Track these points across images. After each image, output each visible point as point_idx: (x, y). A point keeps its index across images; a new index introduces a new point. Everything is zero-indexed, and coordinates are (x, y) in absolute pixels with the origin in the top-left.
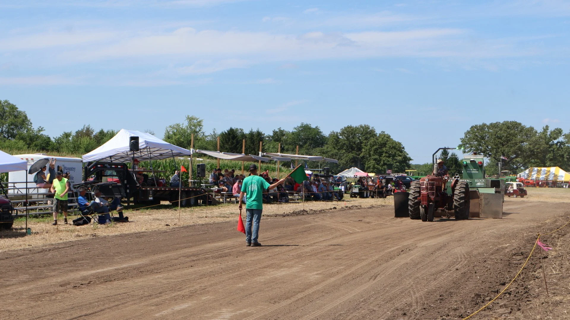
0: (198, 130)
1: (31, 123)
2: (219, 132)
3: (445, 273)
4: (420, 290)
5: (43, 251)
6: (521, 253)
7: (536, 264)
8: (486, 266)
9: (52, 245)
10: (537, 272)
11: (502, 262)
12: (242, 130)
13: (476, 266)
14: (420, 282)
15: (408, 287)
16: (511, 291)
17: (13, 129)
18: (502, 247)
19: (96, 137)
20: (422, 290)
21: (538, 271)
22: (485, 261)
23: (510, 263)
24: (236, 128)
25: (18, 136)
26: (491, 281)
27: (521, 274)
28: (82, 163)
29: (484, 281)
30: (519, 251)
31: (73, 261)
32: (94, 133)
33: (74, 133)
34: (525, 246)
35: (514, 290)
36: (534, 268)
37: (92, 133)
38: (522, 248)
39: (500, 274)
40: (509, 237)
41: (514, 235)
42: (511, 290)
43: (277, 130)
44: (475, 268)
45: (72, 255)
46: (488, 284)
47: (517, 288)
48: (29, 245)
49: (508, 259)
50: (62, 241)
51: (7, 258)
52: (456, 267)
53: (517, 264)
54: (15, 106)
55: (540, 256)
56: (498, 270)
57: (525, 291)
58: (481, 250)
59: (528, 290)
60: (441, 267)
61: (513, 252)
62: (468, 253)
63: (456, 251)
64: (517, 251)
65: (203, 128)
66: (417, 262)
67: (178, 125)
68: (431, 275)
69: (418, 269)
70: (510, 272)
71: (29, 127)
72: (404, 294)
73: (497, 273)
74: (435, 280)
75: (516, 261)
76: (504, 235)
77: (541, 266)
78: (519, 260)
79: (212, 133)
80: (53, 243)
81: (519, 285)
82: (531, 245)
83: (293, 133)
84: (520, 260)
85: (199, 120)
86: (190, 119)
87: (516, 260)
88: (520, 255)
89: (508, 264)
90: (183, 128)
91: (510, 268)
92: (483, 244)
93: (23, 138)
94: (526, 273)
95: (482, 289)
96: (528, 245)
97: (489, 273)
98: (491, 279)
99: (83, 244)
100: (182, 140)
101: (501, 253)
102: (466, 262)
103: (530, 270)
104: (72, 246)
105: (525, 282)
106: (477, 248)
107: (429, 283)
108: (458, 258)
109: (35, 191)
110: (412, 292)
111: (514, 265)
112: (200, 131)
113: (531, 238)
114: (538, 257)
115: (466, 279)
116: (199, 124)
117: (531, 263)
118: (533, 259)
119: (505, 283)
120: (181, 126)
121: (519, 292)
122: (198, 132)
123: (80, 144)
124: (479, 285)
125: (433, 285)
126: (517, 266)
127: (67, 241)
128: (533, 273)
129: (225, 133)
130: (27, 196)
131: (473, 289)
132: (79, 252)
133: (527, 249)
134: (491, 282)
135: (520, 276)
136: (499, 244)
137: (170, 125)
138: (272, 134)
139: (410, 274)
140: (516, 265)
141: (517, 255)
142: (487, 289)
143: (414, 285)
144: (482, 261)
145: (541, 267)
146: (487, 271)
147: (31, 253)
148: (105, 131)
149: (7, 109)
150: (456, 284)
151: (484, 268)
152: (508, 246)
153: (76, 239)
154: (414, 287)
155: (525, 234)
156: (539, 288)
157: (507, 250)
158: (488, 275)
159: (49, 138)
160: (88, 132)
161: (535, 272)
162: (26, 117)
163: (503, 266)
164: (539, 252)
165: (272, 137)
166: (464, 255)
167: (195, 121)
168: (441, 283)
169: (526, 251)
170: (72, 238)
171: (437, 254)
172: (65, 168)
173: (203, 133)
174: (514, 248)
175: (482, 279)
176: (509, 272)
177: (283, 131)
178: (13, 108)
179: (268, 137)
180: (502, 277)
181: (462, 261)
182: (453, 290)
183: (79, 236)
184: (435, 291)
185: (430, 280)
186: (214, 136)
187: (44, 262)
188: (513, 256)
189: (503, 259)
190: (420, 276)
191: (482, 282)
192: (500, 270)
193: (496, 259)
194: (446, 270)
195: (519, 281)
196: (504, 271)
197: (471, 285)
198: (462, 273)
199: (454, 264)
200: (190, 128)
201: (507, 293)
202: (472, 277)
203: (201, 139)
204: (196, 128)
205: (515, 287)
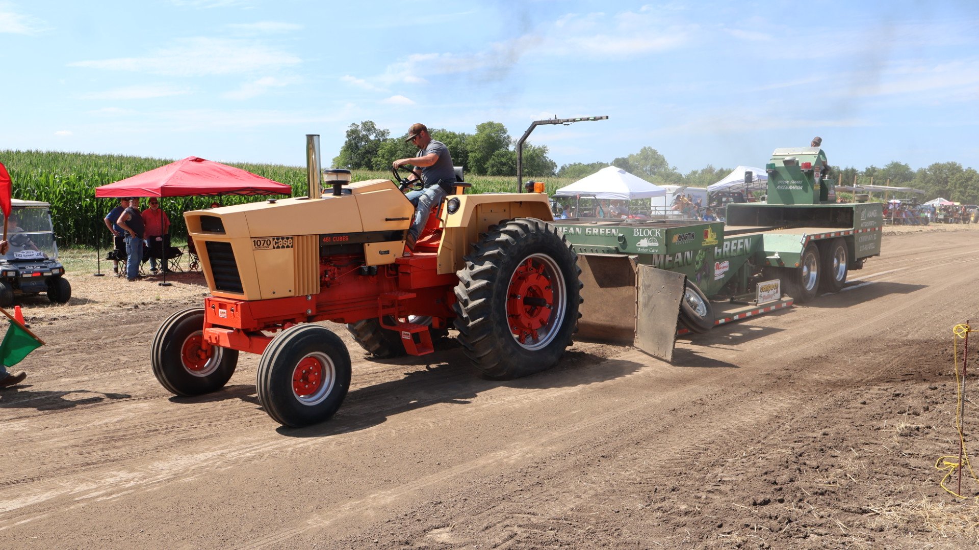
1: (668, 164)
12: (838, 167)
17: (654, 168)
19: (717, 174)
25: (658, 173)
28: (707, 192)
32: (716, 171)
33: (700, 172)
43: (870, 167)
71: (666, 166)
83: (884, 170)
93: (661, 175)
109: (671, 213)
123: (705, 178)
138: (865, 171)
148: (725, 169)
149: (650, 153)
159: (681, 175)
160: (710, 170)
162: (664, 159)
165: (865, 173)
177: (874, 168)
178: (655, 152)
179: (862, 173)
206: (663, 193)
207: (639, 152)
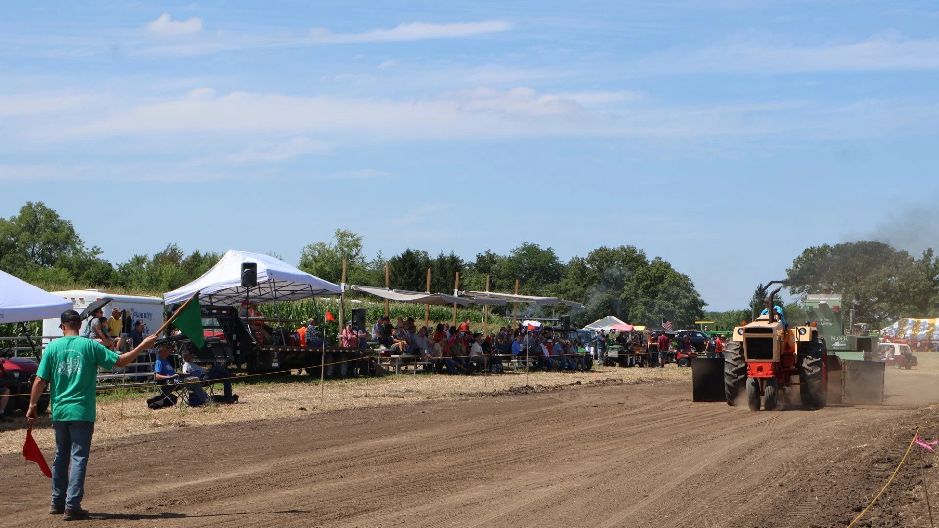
0: (354, 253)
1: (80, 241)
2: (388, 257)
3: (761, 490)
4: (719, 518)
5: (97, 449)
6: (888, 459)
7: (912, 477)
8: (830, 480)
9: (113, 440)
10: (914, 491)
11: (856, 473)
12: (426, 253)
13: (813, 479)
14: (719, 505)
15: (700, 513)
16: (871, 522)
17: (50, 250)
18: (857, 448)
19: (186, 263)
20: (723, 520)
21: (917, 488)
22: (828, 473)
23: (869, 475)
24: (416, 250)
25: (59, 261)
26: (837, 505)
27: (887, 493)
28: (163, 306)
29: (826, 505)
30: (885, 455)
31: (147, 466)
32: (184, 258)
33: (151, 258)
34: (894, 447)
35: (876, 520)
36: (909, 483)
37: (180, 257)
38: (890, 451)
39: (853, 493)
40: (868, 432)
41: (877, 430)
42: (870, 520)
43: (484, 254)
44: (812, 484)
45: (144, 457)
46: (833, 510)
47: (881, 515)
49: (866, 468)
50: (128, 434)
52: (779, 481)
53: (881, 477)
54: (54, 212)
55: (919, 464)
56: (850, 486)
57: (895, 521)
58: (821, 454)
59: (900, 520)
60: (755, 481)
61: (875, 457)
62: (799, 459)
63: (779, 454)
64: (881, 456)
65: (363, 250)
66: (714, 472)
67: (322, 245)
68: (738, 494)
69: (716, 484)
70: (870, 491)
71: (78, 247)
72: (693, 525)
73: (848, 491)
74: (744, 502)
75: (879, 472)
76: (859, 430)
77: (921, 481)
78: (884, 471)
79: (377, 259)
80: (115, 436)
81: (884, 511)
82: (904, 445)
83: (510, 260)
84: (886, 470)
85: (355, 237)
86: (342, 235)
88: (887, 461)
89: (865, 476)
90: (331, 249)
91: (869, 484)
92: (824, 444)
93: (68, 266)
94: (896, 492)
95: (823, 517)
96: (899, 446)
97: (835, 491)
98: (838, 501)
99: (163, 439)
100: (327, 269)
101: (855, 459)
102: (796, 473)
103: (903, 488)
104: (146, 442)
105: (893, 506)
106: (815, 449)
107: (735, 508)
108: (782, 466)
111: (876, 479)
112: (357, 254)
113: (904, 434)
114: (916, 465)
115: (796, 502)
116: (356, 244)
117: (905, 476)
118: (907, 469)
119: (861, 507)
120: (327, 247)
121: (884, 524)
122: (354, 257)
123: (161, 275)
124: (817, 510)
125: (742, 510)
126: (881, 481)
127: (138, 433)
128: (908, 492)
129: (399, 258)
131: (807, 517)
132: (158, 452)
133: (897, 452)
134: (838, 507)
135: (886, 497)
136: (851, 443)
137: (309, 244)
138: (475, 261)
139: (703, 493)
140: (880, 479)
141: (880, 461)
142: (831, 518)
143: (710, 511)
144: (823, 471)
145: (920, 483)
146: (831, 488)
148: (202, 254)
149: (41, 217)
150: (780, 510)
151: (826, 483)
152: (866, 447)
153: (152, 431)
154: (710, 514)
155: (894, 429)
156: (917, 517)
157: (864, 454)
158: (833, 495)
159: (110, 265)
160: (172, 256)
161: (911, 490)
162: (72, 230)
163: (857, 480)
164: (918, 457)
165: (476, 265)
166: (793, 462)
167: (349, 239)
168: (755, 508)
169: (895, 455)
170: (146, 429)
171: (749, 459)
172: (135, 313)
173: (364, 258)
174: (876, 451)
175: (823, 502)
176: (867, 489)
177: (493, 256)
178: (51, 215)
179: (469, 265)
180: (856, 499)
181: (789, 471)
182: (774, 519)
183: (158, 426)
184: (745, 521)
185: (736, 503)
186: (380, 263)
187: (99, 468)
188: (874, 464)
189: (857, 469)
190: (720, 495)
191: (824, 505)
192: (853, 487)
193: (846, 468)
194: (763, 486)
195: (885, 505)
196: (860, 489)
197: (805, 511)
198: (789, 492)
199: (776, 475)
200: (342, 250)
201: (864, 525)
202: (806, 498)
203: (358, 268)
204: (351, 249)
205: (878, 516)
207: (17, 214)
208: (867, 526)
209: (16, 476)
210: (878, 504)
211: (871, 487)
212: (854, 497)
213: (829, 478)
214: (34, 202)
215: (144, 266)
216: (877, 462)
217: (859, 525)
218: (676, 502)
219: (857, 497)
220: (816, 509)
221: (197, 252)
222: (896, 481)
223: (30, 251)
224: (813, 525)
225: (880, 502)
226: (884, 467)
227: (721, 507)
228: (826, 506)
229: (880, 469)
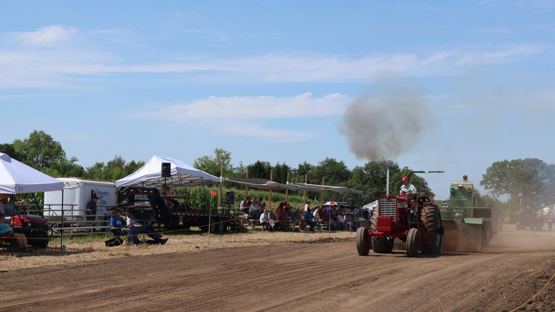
0: (226, 163)
1: (65, 154)
2: (246, 165)
3: (471, 293)
4: (447, 307)
5: (77, 267)
6: (546, 277)
8: (512, 288)
9: (86, 262)
11: (528, 284)
12: (268, 163)
13: (502, 287)
15: (435, 304)
16: (538, 309)
17: (46, 158)
18: (527, 272)
19: (127, 167)
20: (449, 308)
22: (510, 284)
23: (535, 285)
24: (263, 161)
25: (52, 166)
27: (547, 294)
28: (115, 187)
30: (544, 275)
31: (107, 276)
32: (125, 164)
33: (106, 164)
34: (549, 271)
35: (540, 308)
37: (124, 163)
38: (547, 272)
39: (526, 294)
40: (533, 264)
41: (538, 262)
42: (537, 308)
43: (303, 164)
44: (501, 289)
45: (105, 271)
46: (514, 303)
47: (543, 306)
48: (64, 262)
49: (533, 281)
50: (96, 259)
51: (43, 272)
52: (482, 288)
54: (50, 136)
56: (524, 291)
57: (552, 308)
58: (505, 274)
60: (468, 288)
61: (538, 276)
62: (493, 277)
64: (542, 275)
65: (231, 160)
67: (207, 158)
68: (458, 295)
69: (444, 289)
71: (63, 157)
73: (523, 293)
74: (461, 299)
75: (541, 284)
76: (528, 263)
78: (544, 283)
79: (239, 166)
80: (87, 260)
81: (545, 303)
83: (318, 168)
84: (546, 282)
85: (227, 153)
86: (219, 152)
87: (541, 282)
88: (545, 278)
89: (533, 285)
90: (212, 160)
91: (535, 289)
92: (508, 269)
93: (57, 168)
94: (552, 294)
95: (509, 307)
96: (553, 270)
97: (515, 293)
98: (517, 299)
99: (116, 262)
101: (526, 277)
102: (491, 284)
104: (106, 263)
105: (551, 301)
106: (502, 272)
107: (456, 302)
108: (483, 281)
109: (70, 214)
110: (439, 309)
111: (539, 287)
112: (228, 163)
115: (492, 299)
116: (227, 157)
120: (209, 159)
121: (545, 310)
122: (226, 165)
123: (112, 174)
125: (460, 303)
127: (101, 259)
129: (253, 166)
130: (62, 218)
131: (500, 307)
132: (113, 268)
133: (551, 273)
134: (517, 301)
135: (546, 296)
136: (524, 269)
137: (199, 157)
138: (297, 168)
139: (436, 294)
141: (542, 278)
142: (514, 307)
143: (441, 303)
144: (507, 283)
146: (513, 292)
147: (66, 269)
148: (137, 162)
149: (42, 139)
150: (483, 303)
151: (510, 289)
152: (532, 271)
153: (109, 258)
154: (441, 305)
155: (549, 262)
157: (532, 274)
158: (514, 295)
159: (82, 168)
160: (118, 163)
162: (60, 147)
163: (528, 287)
165: (298, 171)
166: (490, 279)
167: (223, 154)
168: (468, 302)
169: (550, 275)
170: (106, 256)
171: (463, 276)
172: (99, 192)
173: (232, 165)
174: (539, 272)
175: (508, 299)
176: (535, 292)
177: (308, 165)
178: (48, 138)
179: (294, 171)
180: (528, 297)
181: (487, 283)
182: (479, 308)
183: (113, 255)
184: (462, 309)
185: (456, 299)
186: (241, 169)
187: (79, 276)
188: (538, 279)
189: (528, 282)
190: (447, 295)
191: (509, 301)
192: (526, 291)
193: (521, 281)
194: (472, 291)
195: (546, 300)
196: (530, 292)
197: (498, 304)
198: (488, 294)
199: (479, 285)
200: (219, 161)
201: (534, 310)
202: (498, 297)
203: (228, 172)
204: (224, 160)
205: (542, 306)
206: (60, 187)
207: (28, 137)
208: (535, 311)
209: (30, 280)
210: (542, 300)
211: (537, 291)
212: (527, 296)
213: (511, 287)
214: (38, 130)
215: (102, 169)
216: (539, 278)
217: (531, 311)
218: (421, 298)
219: (529, 296)
220: (504, 303)
221: (133, 161)
222: (551, 288)
223: (35, 159)
224: (504, 310)
225: (542, 299)
226: (544, 281)
227: (448, 302)
228: (511, 301)
229: (542, 282)
